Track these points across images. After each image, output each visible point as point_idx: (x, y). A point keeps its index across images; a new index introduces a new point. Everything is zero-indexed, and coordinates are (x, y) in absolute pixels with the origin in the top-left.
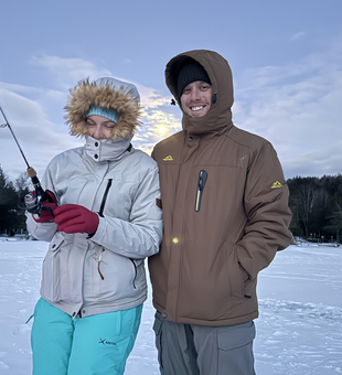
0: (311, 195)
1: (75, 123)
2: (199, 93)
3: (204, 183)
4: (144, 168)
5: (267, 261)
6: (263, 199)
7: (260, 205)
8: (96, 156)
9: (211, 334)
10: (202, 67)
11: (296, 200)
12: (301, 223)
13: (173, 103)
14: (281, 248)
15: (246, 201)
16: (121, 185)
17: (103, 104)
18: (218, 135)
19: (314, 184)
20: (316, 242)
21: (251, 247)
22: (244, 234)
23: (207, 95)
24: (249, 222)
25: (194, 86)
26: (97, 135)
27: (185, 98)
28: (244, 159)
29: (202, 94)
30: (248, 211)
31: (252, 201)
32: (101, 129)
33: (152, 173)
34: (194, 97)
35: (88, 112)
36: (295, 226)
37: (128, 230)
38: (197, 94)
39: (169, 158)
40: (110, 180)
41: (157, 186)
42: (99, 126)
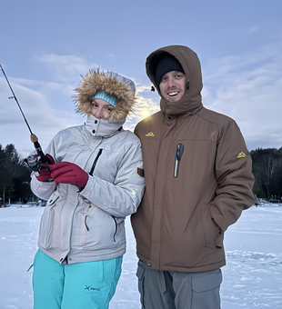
0: (271, 163)
1: (83, 102)
2: (174, 81)
3: (181, 154)
4: (128, 143)
5: (235, 217)
6: (231, 167)
7: (229, 172)
8: (94, 131)
9: (186, 279)
10: (177, 60)
11: (258, 168)
12: (264, 187)
13: (153, 89)
14: (246, 207)
15: (217, 168)
16: (109, 154)
17: (107, 90)
18: (191, 115)
19: (273, 154)
20: (276, 202)
21: (223, 207)
22: (216, 195)
23: (181, 82)
24: (219, 186)
25: (170, 75)
26: (98, 114)
27: (163, 85)
28: (214, 134)
29: (177, 81)
30: (218, 177)
31: (222, 168)
32: (102, 110)
33: (135, 147)
34: (171, 85)
35: (94, 95)
36: (258, 190)
37: (112, 189)
38: (173, 82)
39: (151, 134)
40: (101, 150)
41: (139, 156)
42: (100, 108)
